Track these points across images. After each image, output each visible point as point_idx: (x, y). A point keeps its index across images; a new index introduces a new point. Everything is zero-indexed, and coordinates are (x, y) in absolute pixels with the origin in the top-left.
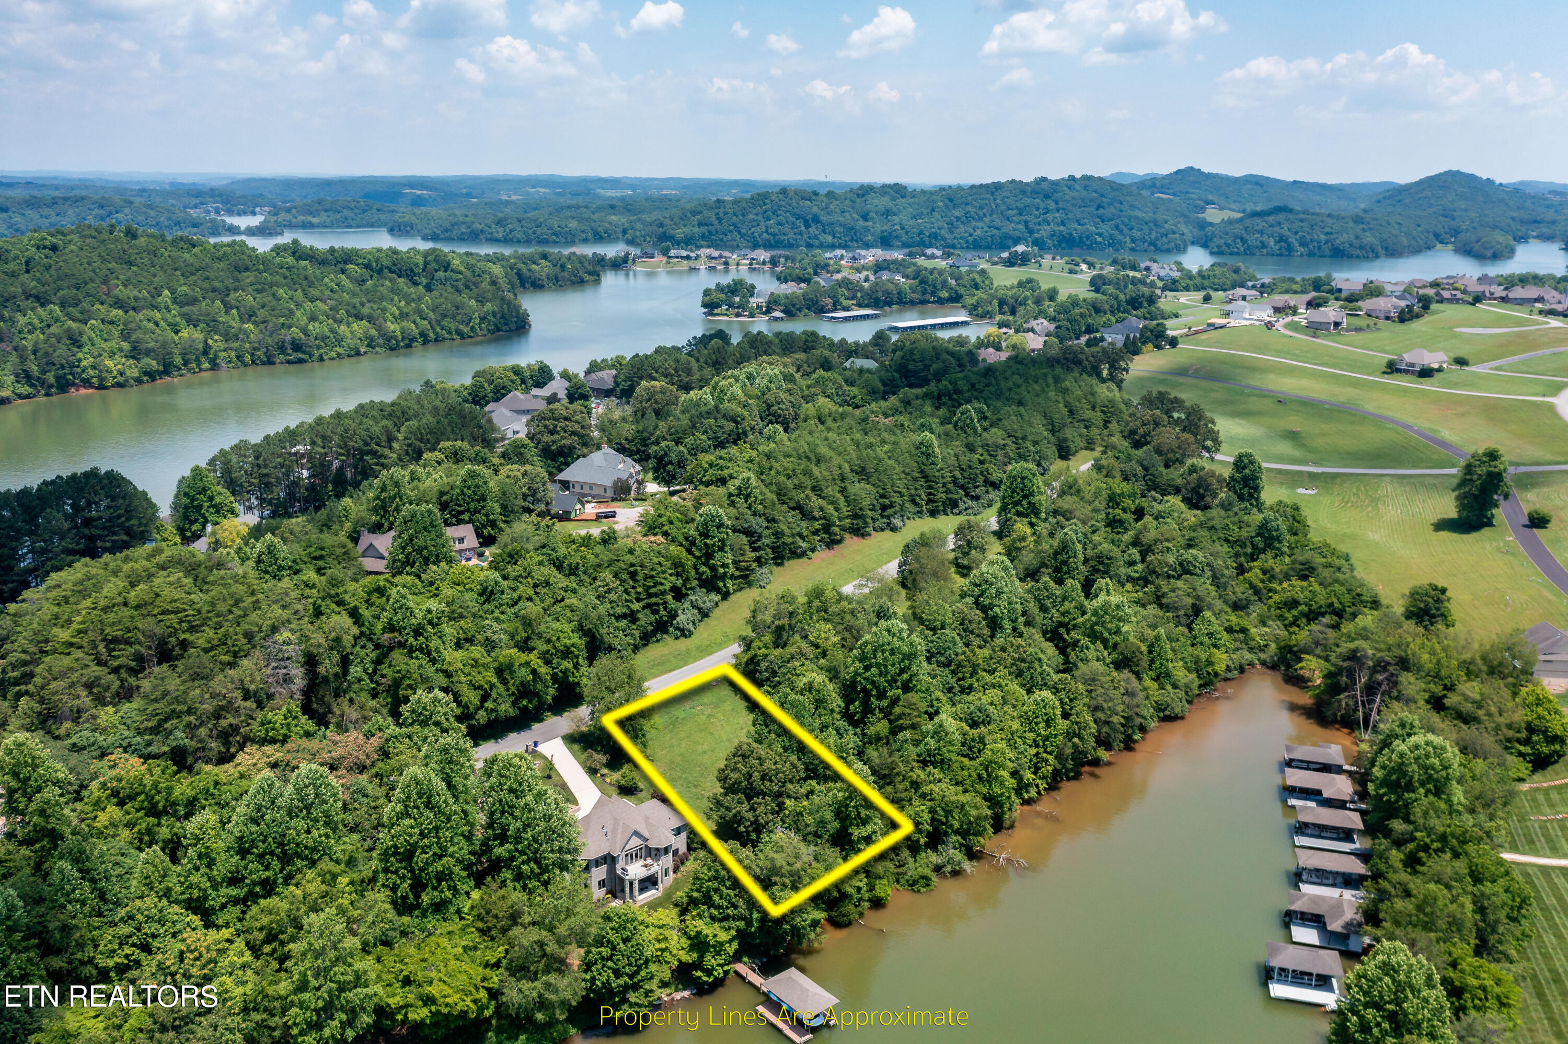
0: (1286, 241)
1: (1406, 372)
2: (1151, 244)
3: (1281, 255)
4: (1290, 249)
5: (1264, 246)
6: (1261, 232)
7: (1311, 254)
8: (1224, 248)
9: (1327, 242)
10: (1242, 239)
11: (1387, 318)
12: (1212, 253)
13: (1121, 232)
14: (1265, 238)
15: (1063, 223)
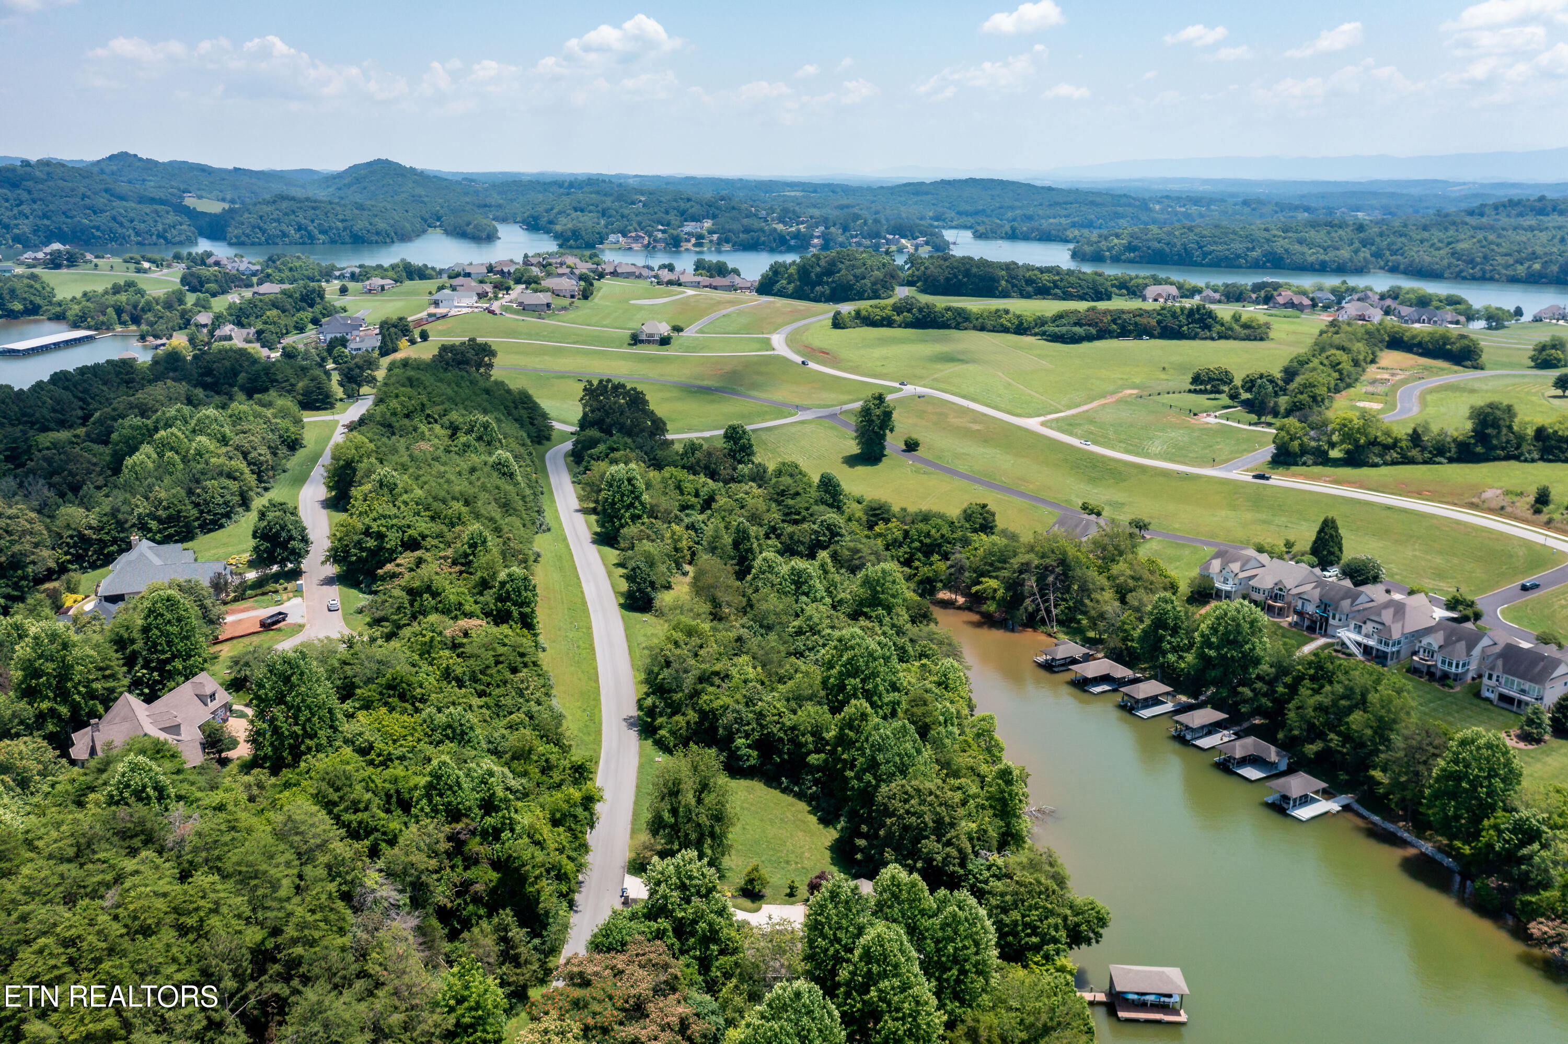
0: (306, 230)
1: (649, 342)
2: (159, 236)
3: (303, 243)
4: (311, 237)
5: (284, 235)
6: (278, 221)
7: (333, 242)
8: (243, 238)
9: (345, 229)
10: (260, 229)
11: (573, 297)
12: (230, 244)
13: (121, 225)
14: (284, 227)
15: (45, 216)
